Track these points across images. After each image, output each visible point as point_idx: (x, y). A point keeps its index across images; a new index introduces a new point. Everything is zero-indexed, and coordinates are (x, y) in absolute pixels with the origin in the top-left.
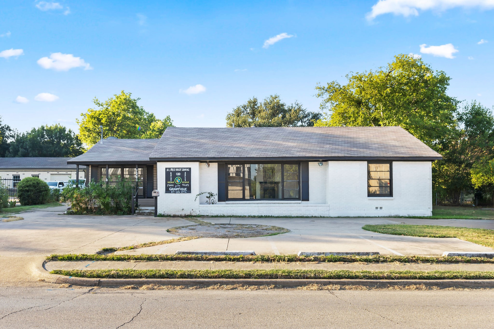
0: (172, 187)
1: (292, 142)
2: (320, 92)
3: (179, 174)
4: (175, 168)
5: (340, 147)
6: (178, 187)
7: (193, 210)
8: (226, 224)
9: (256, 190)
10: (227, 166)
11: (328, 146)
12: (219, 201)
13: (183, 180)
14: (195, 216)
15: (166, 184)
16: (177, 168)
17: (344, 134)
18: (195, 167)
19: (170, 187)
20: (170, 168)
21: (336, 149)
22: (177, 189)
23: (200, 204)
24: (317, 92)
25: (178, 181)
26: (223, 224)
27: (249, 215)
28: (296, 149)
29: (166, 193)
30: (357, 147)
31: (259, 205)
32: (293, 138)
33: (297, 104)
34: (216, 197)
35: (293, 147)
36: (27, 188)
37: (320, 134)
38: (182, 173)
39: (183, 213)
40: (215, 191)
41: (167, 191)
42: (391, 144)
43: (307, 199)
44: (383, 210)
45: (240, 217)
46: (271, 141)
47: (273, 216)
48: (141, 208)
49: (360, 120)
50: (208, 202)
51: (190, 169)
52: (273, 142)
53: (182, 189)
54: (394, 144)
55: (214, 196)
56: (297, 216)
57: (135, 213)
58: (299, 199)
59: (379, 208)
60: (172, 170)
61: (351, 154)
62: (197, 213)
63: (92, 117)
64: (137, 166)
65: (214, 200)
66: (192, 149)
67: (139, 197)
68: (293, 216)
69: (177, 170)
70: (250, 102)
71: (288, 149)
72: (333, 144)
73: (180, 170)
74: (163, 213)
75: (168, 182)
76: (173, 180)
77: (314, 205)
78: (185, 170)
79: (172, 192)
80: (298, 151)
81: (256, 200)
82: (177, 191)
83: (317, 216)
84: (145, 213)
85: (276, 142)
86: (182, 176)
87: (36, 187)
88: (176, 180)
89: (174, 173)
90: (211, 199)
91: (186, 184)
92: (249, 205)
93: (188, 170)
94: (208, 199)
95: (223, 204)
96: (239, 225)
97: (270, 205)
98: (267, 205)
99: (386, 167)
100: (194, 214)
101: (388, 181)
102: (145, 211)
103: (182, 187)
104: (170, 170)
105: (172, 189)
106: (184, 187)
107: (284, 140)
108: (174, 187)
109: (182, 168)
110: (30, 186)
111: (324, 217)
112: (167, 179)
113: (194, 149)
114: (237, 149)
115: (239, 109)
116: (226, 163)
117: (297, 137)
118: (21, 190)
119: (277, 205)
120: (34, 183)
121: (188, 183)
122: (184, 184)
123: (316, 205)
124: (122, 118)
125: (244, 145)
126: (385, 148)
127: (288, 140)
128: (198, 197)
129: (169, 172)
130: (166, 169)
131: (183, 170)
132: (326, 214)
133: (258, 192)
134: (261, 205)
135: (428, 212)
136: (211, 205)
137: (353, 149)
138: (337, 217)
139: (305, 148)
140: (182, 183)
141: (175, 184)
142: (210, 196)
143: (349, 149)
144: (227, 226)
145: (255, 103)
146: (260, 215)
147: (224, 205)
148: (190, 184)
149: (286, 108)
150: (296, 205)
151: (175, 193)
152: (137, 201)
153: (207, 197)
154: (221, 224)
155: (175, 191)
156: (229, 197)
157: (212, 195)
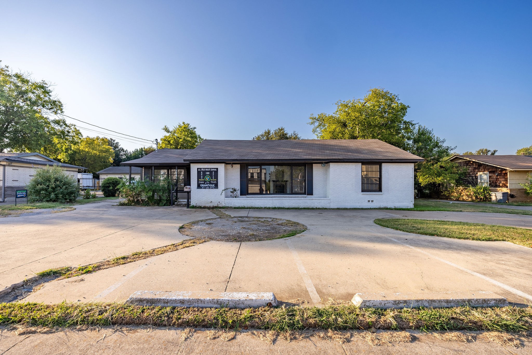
0: (202, 184)
1: (298, 149)
2: (313, 121)
3: (208, 173)
4: (205, 168)
5: (338, 152)
6: (207, 184)
7: (219, 202)
8: (244, 217)
9: (270, 186)
10: (247, 167)
11: (328, 152)
12: (241, 195)
13: (212, 178)
14: (221, 208)
15: (198, 181)
16: (206, 168)
17: (338, 144)
18: (221, 168)
19: (201, 183)
20: (201, 169)
21: (334, 153)
22: (207, 185)
23: (226, 197)
24: (311, 121)
25: (207, 178)
26: (241, 217)
27: (265, 206)
28: (303, 154)
29: (198, 188)
30: (351, 152)
31: (273, 198)
32: (299, 146)
33: (295, 134)
34: (239, 192)
35: (300, 152)
36: (108, 185)
37: (319, 144)
38: (211, 172)
39: (211, 205)
40: (238, 187)
41: (199, 187)
42: (377, 150)
43: (312, 194)
44: (374, 202)
45: (257, 208)
46: (282, 148)
47: (284, 207)
48: (179, 200)
49: (347, 136)
50: (232, 195)
51: (217, 169)
52: (284, 149)
53: (211, 185)
54: (379, 150)
55: (237, 191)
56: (304, 207)
57: (174, 204)
58: (305, 193)
59: (371, 201)
60: (202, 170)
61: (348, 157)
62: (223, 205)
63: (165, 140)
64: (177, 167)
65: (237, 194)
66: (220, 154)
67: (178, 192)
68: (300, 207)
69: (207, 170)
70: (266, 133)
71: (296, 153)
72: (331, 150)
73: (209, 170)
74: (195, 205)
75: (199, 180)
76: (203, 178)
77: (318, 199)
78: (213, 170)
79: (202, 188)
80: (304, 155)
81: (270, 194)
82: (207, 187)
83: (320, 207)
84: (182, 204)
85: (286, 149)
86: (211, 175)
87: (115, 184)
88: (206, 178)
89: (204, 172)
90: (235, 193)
91: (214, 181)
92: (265, 198)
93: (215, 170)
94: (232, 194)
95: (244, 197)
96: (256, 218)
97: (282, 198)
98: (280, 198)
99: (376, 167)
100: (220, 206)
101: (378, 179)
102: (182, 203)
103: (210, 183)
104: (201, 170)
105: (203, 185)
106: (212, 184)
107: (292, 148)
108: (204, 184)
109: (211, 168)
110: (110, 183)
111: (326, 209)
112: (199, 177)
113: (222, 154)
114: (256, 154)
115: (259, 137)
116: (247, 165)
117: (302, 145)
118: (104, 186)
119: (288, 198)
120: (113, 181)
121: (215, 181)
122: (212, 181)
123: (319, 199)
124: (183, 140)
125: (261, 151)
126: (374, 153)
127: (295, 148)
128: (224, 192)
129: (200, 172)
130: (198, 169)
131: (212, 170)
132: (327, 206)
133: (272, 188)
134: (275, 198)
135: (410, 205)
136: (235, 199)
137: (349, 154)
138: (336, 209)
139: (310, 153)
140: (210, 181)
141: (205, 181)
142: (233, 191)
143: (346, 153)
144: (245, 219)
145: (269, 133)
146: (274, 206)
147: (244, 199)
148: (217, 181)
149: (288, 136)
150: (303, 198)
151: (205, 188)
152: (177, 194)
153: (231, 192)
154: (239, 217)
155: (205, 187)
156: (249, 192)
157: (235, 190)
